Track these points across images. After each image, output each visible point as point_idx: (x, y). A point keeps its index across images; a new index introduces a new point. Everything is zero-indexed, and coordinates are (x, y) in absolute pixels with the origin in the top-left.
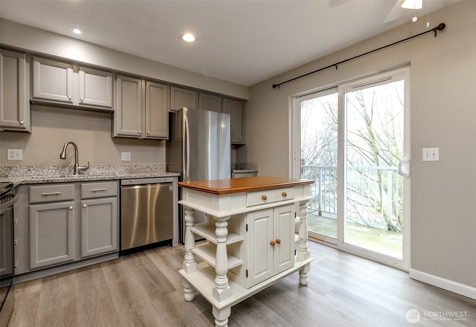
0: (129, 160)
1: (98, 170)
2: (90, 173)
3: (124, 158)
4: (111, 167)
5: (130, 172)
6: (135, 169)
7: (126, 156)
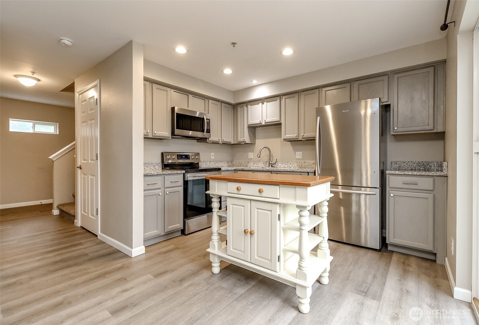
0: (301, 157)
1: (282, 165)
2: (278, 167)
3: (298, 157)
4: (289, 163)
5: (301, 168)
6: (304, 165)
7: (299, 155)
